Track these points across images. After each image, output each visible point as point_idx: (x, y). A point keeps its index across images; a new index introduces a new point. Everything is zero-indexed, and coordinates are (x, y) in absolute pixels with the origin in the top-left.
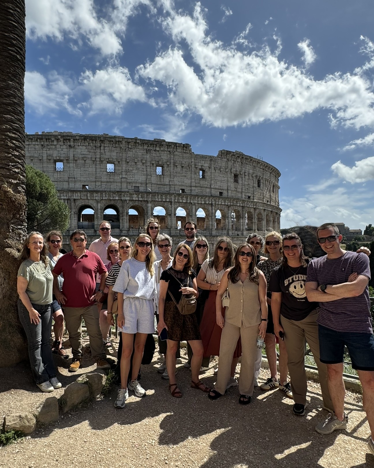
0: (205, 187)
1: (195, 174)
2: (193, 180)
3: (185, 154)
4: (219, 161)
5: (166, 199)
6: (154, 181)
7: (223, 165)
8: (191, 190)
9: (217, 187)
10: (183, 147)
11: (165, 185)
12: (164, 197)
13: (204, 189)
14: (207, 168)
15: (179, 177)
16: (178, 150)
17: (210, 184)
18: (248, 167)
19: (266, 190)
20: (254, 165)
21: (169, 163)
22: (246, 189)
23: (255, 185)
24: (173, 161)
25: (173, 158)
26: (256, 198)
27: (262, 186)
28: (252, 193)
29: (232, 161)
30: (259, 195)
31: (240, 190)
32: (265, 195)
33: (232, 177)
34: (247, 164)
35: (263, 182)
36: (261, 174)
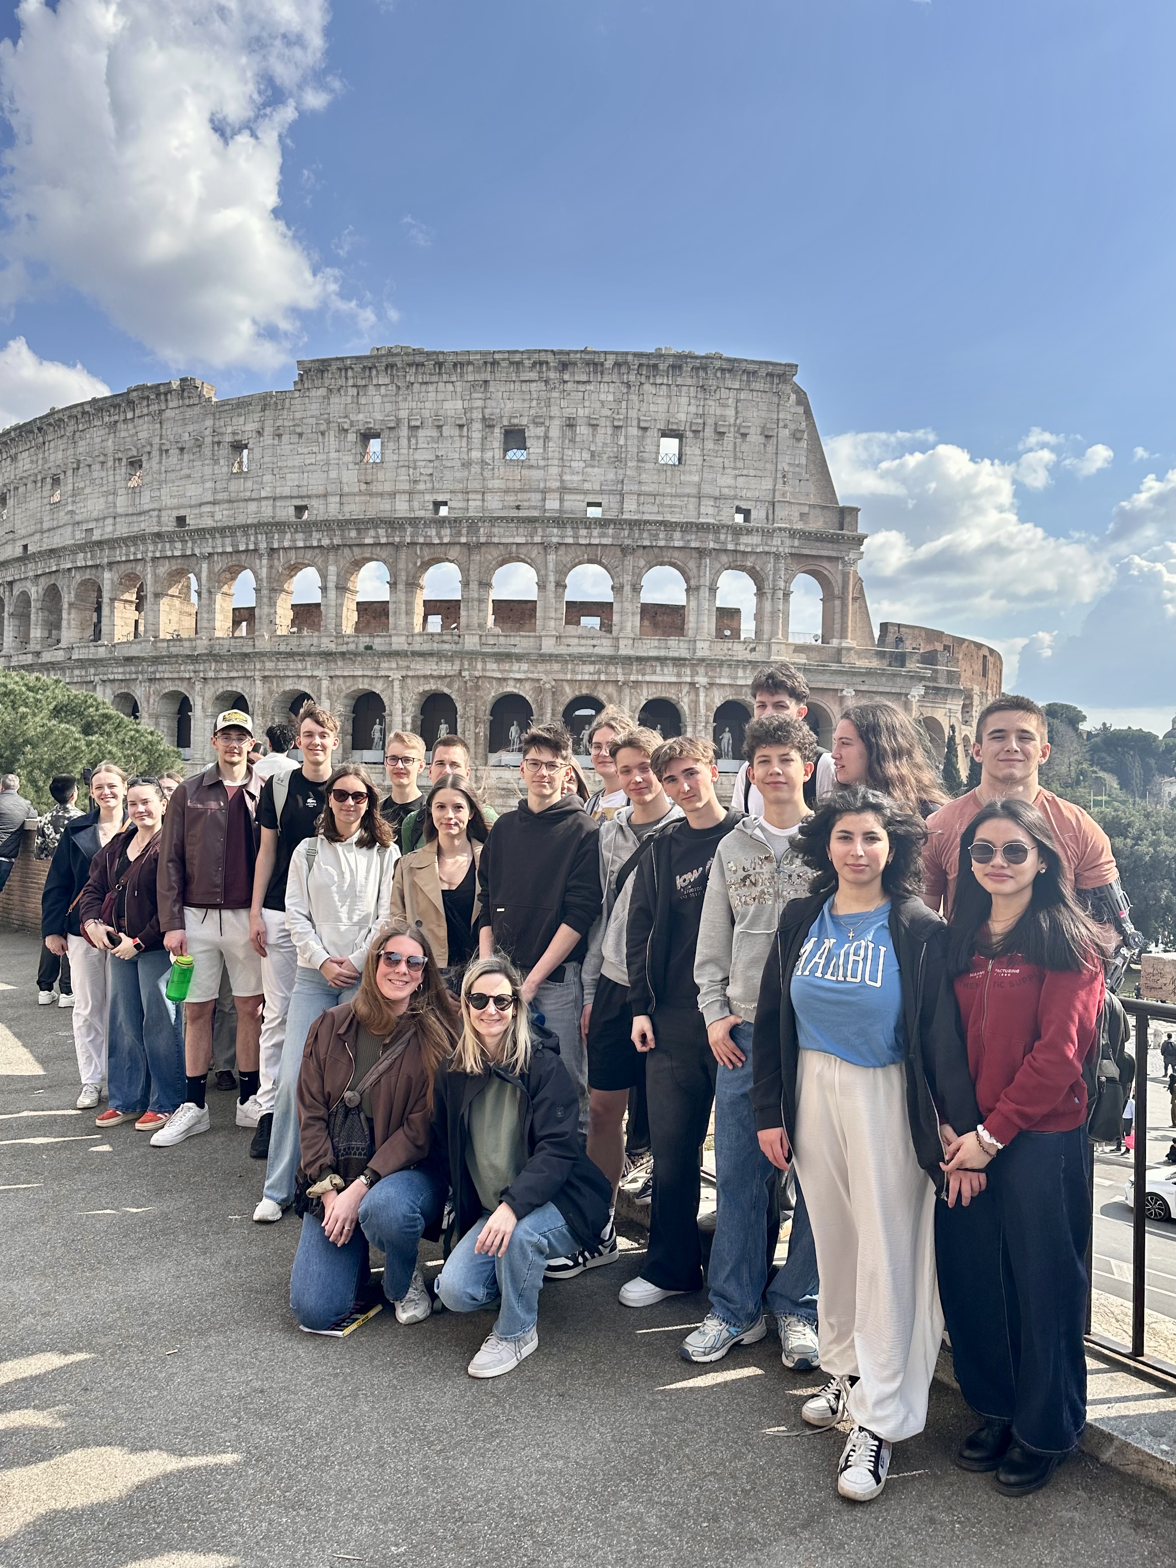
0: (243, 501)
1: (216, 462)
2: (209, 485)
3: (188, 409)
4: (296, 401)
5: (135, 554)
6: (121, 508)
7: (309, 414)
8: (201, 515)
9: (286, 491)
10: (182, 391)
11: (140, 514)
12: (132, 549)
13: (241, 504)
14: (254, 434)
15: (173, 482)
17: (259, 486)
18: (432, 395)
19: (573, 464)
20: (471, 378)
21: (148, 449)
22: (422, 478)
23: (476, 454)
24: (156, 440)
25: (158, 432)
26: (479, 503)
27: (541, 451)
28: (460, 486)
29: (350, 389)
30: (507, 491)
31: (388, 487)
32: (558, 484)
33: (349, 446)
34: (426, 383)
35: (542, 434)
36: (534, 403)
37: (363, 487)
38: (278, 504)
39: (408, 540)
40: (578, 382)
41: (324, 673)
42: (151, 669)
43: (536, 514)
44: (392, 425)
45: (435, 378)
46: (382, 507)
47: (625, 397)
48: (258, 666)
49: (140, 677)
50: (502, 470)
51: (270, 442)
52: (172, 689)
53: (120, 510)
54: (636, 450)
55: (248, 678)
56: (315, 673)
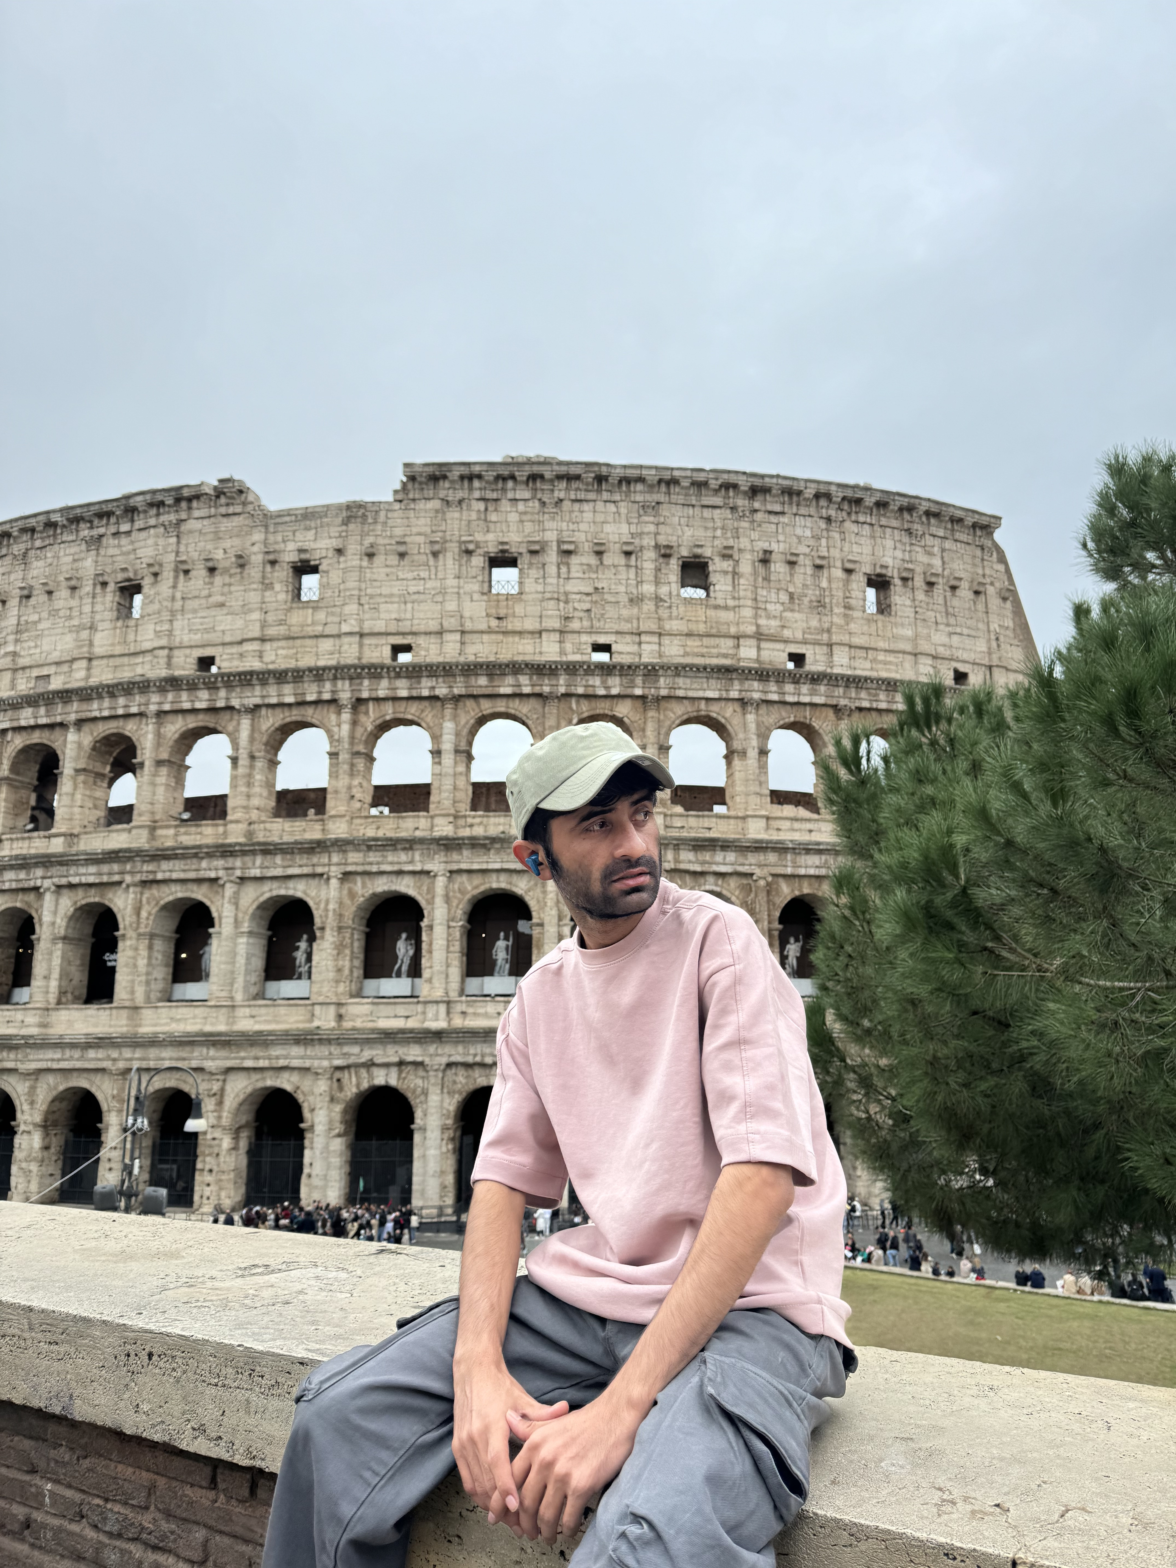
0: (310, 637)
1: (267, 586)
2: (256, 616)
3: (225, 520)
4: (396, 514)
5: (126, 707)
6: (101, 646)
7: (415, 530)
8: (241, 655)
9: (380, 626)
10: (218, 497)
11: (135, 654)
13: (308, 642)
14: (330, 554)
15: (195, 611)
16: (196, 513)
17: (337, 619)
18: (588, 516)
19: (769, 606)
20: (639, 498)
21: (156, 569)
22: (577, 614)
23: (648, 588)
24: (172, 557)
25: (174, 547)
26: (656, 647)
27: (730, 588)
28: (626, 627)
29: (474, 503)
30: (689, 635)
31: (530, 624)
32: (754, 628)
33: (473, 572)
34: (580, 501)
35: (730, 569)
36: (719, 533)
37: (494, 623)
38: (367, 641)
39: (562, 690)
40: (770, 512)
41: (442, 866)
42: (145, 868)
43: (727, 662)
44: (536, 547)
45: (592, 496)
46: (521, 648)
47: (825, 533)
48: (335, 858)
49: (128, 879)
50: (682, 609)
51: (356, 563)
52: (180, 895)
53: (98, 651)
54: (841, 594)
55: (314, 876)
56: (427, 867)
